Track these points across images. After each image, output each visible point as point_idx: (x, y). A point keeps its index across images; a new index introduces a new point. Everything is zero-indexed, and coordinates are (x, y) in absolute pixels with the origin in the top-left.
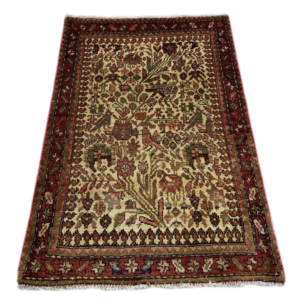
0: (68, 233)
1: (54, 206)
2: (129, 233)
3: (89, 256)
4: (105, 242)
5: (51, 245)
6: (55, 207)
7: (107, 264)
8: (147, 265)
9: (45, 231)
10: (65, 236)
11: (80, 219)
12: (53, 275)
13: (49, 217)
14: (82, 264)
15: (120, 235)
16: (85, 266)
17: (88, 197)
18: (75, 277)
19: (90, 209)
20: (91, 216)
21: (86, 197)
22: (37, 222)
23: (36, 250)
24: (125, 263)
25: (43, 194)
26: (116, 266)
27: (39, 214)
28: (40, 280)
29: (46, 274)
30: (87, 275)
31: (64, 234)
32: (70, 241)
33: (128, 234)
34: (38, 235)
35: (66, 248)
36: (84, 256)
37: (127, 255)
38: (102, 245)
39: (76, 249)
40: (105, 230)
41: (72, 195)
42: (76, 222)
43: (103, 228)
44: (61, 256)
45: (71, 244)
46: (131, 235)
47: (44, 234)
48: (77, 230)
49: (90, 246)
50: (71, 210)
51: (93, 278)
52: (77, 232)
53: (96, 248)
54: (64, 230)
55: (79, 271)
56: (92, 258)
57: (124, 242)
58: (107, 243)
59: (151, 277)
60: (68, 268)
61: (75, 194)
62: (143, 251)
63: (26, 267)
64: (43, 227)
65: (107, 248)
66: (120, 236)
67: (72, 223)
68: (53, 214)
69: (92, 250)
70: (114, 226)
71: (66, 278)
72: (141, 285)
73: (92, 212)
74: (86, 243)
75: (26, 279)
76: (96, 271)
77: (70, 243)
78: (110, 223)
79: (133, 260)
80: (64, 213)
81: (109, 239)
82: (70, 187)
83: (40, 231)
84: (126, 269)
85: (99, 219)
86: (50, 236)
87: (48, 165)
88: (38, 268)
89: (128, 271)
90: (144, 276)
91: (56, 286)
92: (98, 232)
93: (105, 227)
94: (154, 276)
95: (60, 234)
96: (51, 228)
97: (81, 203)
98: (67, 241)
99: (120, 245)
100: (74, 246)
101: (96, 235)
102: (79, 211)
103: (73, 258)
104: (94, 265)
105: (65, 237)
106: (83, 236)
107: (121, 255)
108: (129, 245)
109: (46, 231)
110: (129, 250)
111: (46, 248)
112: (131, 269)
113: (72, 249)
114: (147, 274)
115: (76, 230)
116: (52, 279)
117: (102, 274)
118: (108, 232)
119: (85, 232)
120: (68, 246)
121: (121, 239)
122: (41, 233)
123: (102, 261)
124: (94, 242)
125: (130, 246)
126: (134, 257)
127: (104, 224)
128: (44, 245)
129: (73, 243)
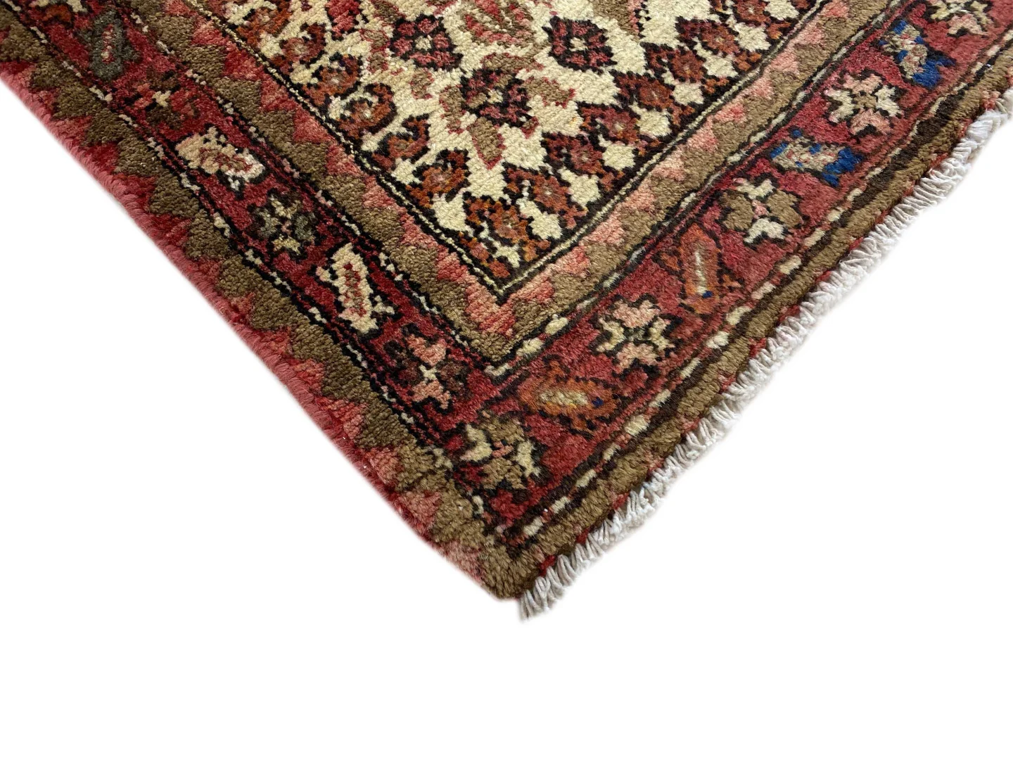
0: (477, 209)
1: (288, 169)
2: (712, 11)
3: (673, 211)
4: (671, 111)
5: (465, 314)
6: (293, 166)
7: (776, 174)
8: (905, 53)
9: (366, 289)
10: (479, 230)
11: (468, 119)
12: (622, 407)
13: (311, 226)
14: (680, 263)
15: (693, 44)
16: (705, 258)
17: (400, 22)
18: (722, 328)
19: (460, 56)
20: (499, 72)
21: (389, 31)
22: (281, 287)
23: (421, 393)
24: (826, 116)
25: (175, 165)
26: (811, 152)
27: (250, 253)
28: (593, 485)
29: (588, 437)
30: (753, 276)
31: (467, 228)
32: (529, 229)
33: (715, 18)
34: (354, 330)
35: (542, 269)
36: (652, 227)
37: (798, 85)
38: (672, 126)
39: (589, 231)
40: (613, 73)
41: (314, 67)
42: (462, 142)
43: (600, 73)
44: (562, 315)
45: (544, 236)
46: (729, 12)
47: (374, 304)
48: (506, 165)
49: (630, 173)
50: (387, 121)
51: (795, 263)
52: (512, 175)
53: (662, 159)
54: (450, 214)
55: (708, 295)
56: (695, 203)
57: (737, 55)
58: (683, 107)
59: (974, 70)
60: (651, 325)
61: (322, 53)
62: (838, 19)
63: (464, 496)
64: (336, 283)
65: (704, 121)
66: (698, 47)
67: (454, 161)
68: (316, 200)
69: (659, 179)
70: (630, 32)
71: (695, 362)
72: (978, 127)
73: (485, 53)
74: (600, 175)
75: (533, 540)
76: (775, 230)
77: (536, 238)
78: (604, 39)
79: (841, 81)
80: (367, 154)
81: (673, 88)
82: (270, 47)
83: (341, 308)
84: (855, 130)
85: (543, 57)
86: (415, 286)
87: (53, 51)
88: (526, 448)
89: (870, 130)
90: (951, 90)
91: (691, 437)
92: (597, 102)
93: (600, 63)
94: (978, 59)
95: (450, 241)
96: (382, 256)
97: (394, 64)
98: (516, 240)
99: (734, 74)
100: (567, 234)
101: (602, 117)
102: (428, 96)
103: (616, 275)
104: (734, 221)
105: (484, 235)
106: (556, 167)
107: (780, 103)
108: (765, 46)
109: (373, 286)
110: (787, 62)
111: (457, 345)
112: (875, 110)
113: (570, 249)
114: (951, 75)
115: (499, 168)
116: (638, 425)
117: (806, 218)
118: (634, 70)
119: (543, 144)
120: (541, 253)
121: (715, 52)
122: (361, 312)
123: (748, 178)
124: (631, 147)
125: (771, 49)
126: (834, 68)
127: (589, 60)
128: (431, 341)
129: (547, 226)
